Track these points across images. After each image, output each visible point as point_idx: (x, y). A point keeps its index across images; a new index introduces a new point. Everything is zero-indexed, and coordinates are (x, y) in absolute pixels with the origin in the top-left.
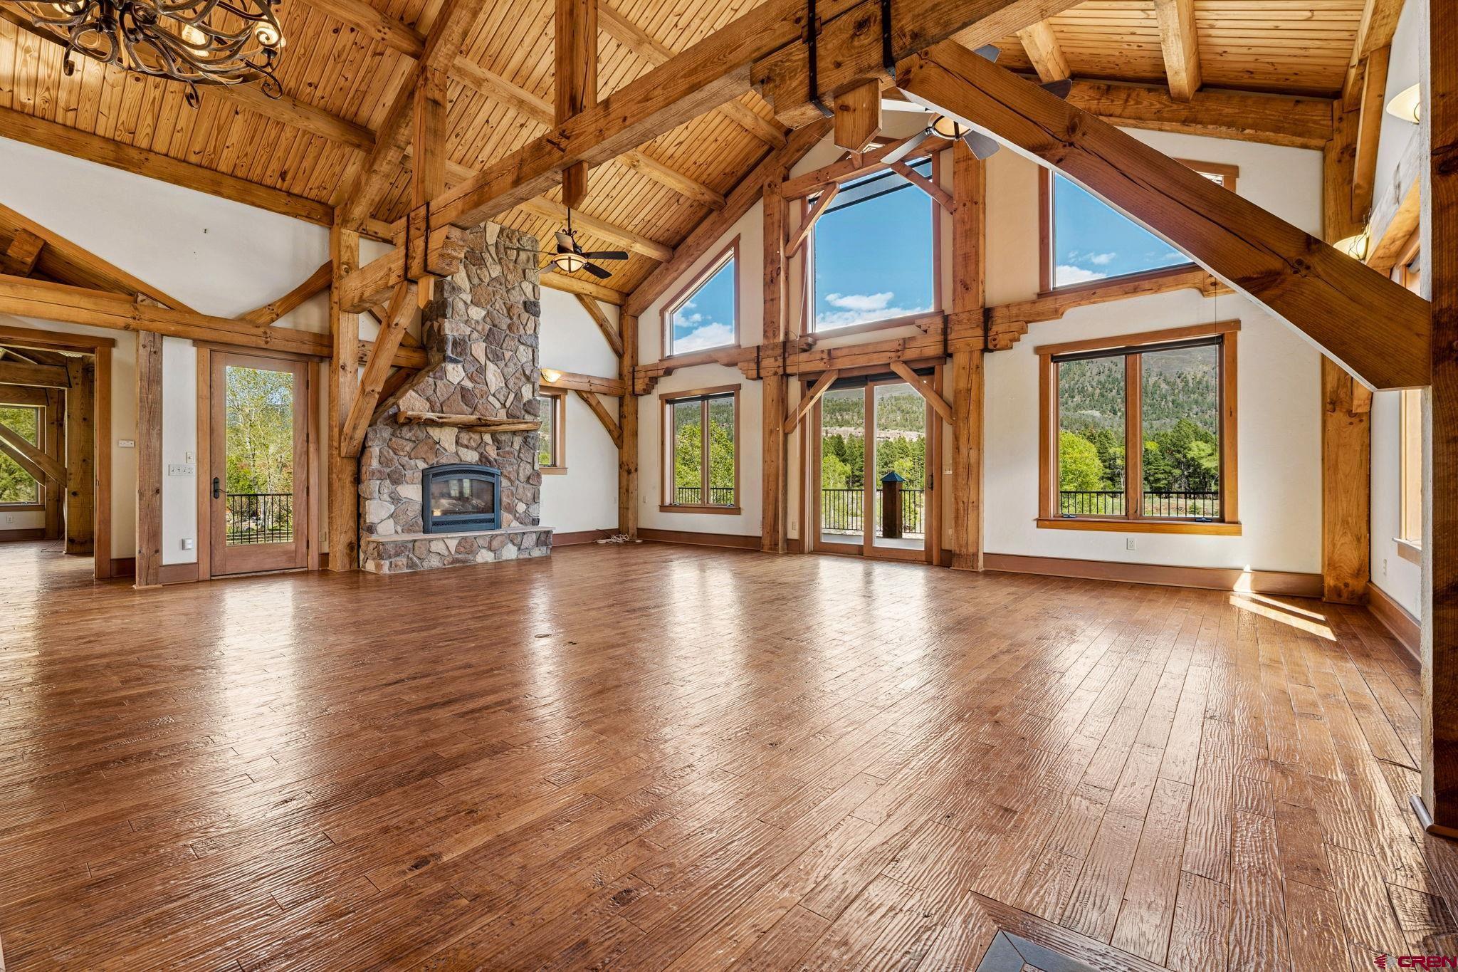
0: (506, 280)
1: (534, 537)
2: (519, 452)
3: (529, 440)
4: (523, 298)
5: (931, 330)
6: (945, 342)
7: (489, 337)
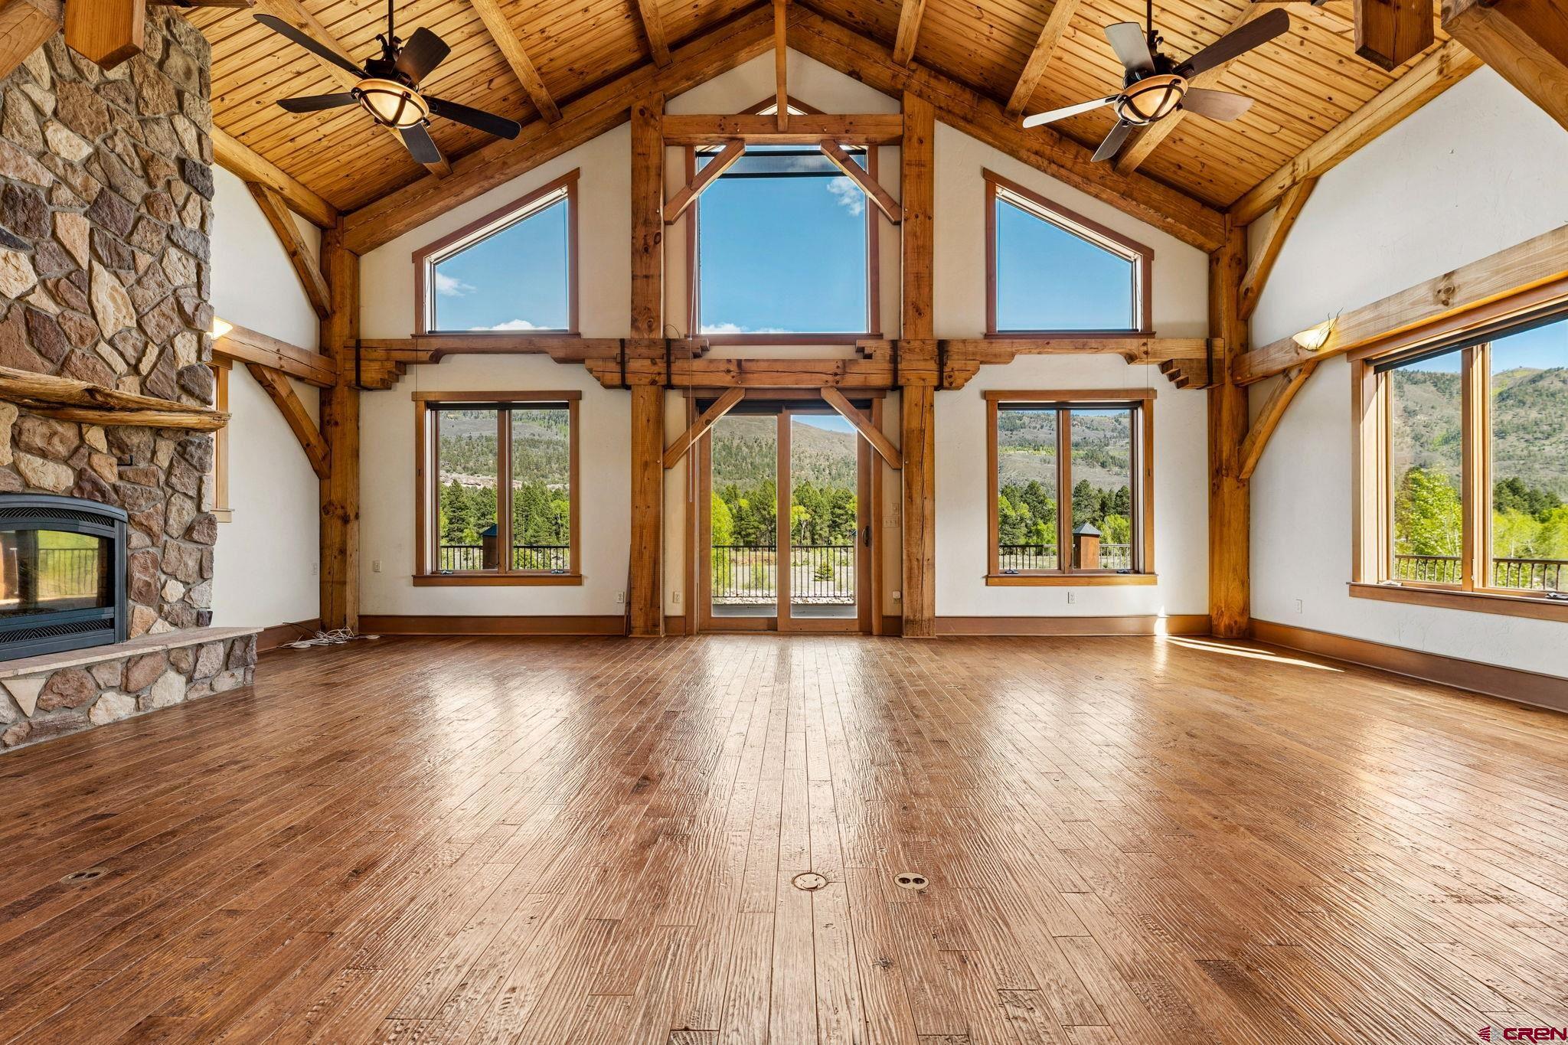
0: (139, 95)
1: (221, 650)
2: (169, 472)
3: (191, 449)
4: (176, 151)
5: (878, 355)
6: (895, 372)
7: (96, 208)
